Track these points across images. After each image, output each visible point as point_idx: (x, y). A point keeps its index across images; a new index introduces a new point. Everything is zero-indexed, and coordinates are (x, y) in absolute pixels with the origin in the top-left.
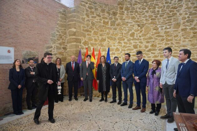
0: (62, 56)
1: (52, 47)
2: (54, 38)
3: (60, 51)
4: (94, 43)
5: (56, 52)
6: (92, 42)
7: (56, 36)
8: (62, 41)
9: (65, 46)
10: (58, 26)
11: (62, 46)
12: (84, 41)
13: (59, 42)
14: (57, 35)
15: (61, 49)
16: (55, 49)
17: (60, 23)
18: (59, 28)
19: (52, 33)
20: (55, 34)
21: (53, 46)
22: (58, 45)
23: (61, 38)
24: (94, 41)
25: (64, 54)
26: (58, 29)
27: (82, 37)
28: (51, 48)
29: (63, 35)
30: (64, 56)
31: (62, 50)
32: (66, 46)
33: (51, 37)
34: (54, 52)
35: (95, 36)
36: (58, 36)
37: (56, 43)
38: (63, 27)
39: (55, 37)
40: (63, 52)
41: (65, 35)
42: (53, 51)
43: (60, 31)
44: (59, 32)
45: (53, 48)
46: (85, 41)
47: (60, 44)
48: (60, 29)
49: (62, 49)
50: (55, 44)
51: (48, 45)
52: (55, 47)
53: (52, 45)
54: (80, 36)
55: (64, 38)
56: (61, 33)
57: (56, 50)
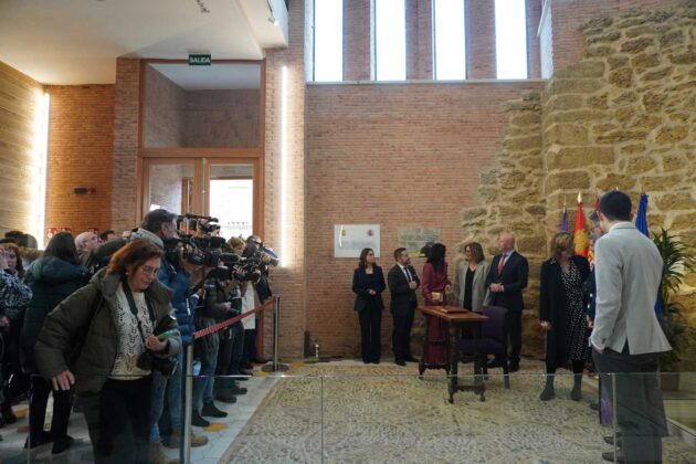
0: (523, 236)
1: (483, 212)
2: (491, 186)
3: (518, 219)
4: (660, 175)
5: (499, 225)
6: (651, 173)
7: (499, 180)
8: (526, 189)
9: (539, 204)
10: (505, 151)
11: (528, 205)
12: (604, 176)
13: (512, 194)
14: (504, 175)
15: (521, 214)
16: (497, 216)
17: (512, 138)
18: (512, 154)
19: (483, 175)
20: (498, 175)
21: (489, 208)
22: (510, 204)
23: (522, 180)
24: (661, 167)
25: (537, 228)
26: (506, 159)
27: (594, 165)
28: (479, 215)
29: (530, 172)
30: (533, 236)
31: (526, 218)
32: (544, 201)
33: (481, 186)
34: (491, 224)
35: (668, 145)
36: (507, 177)
37: (500, 197)
38: (527, 147)
39: (495, 182)
40: (529, 222)
41: (537, 171)
42: (488, 221)
43: (516, 162)
44: (514, 166)
45: (489, 213)
46: (611, 176)
47: (516, 200)
48: (514, 157)
49: (527, 214)
50: (495, 204)
51: (469, 209)
52: (497, 209)
53: (484, 207)
54: (586, 164)
55: (536, 179)
56: (519, 168)
57: (498, 219)
